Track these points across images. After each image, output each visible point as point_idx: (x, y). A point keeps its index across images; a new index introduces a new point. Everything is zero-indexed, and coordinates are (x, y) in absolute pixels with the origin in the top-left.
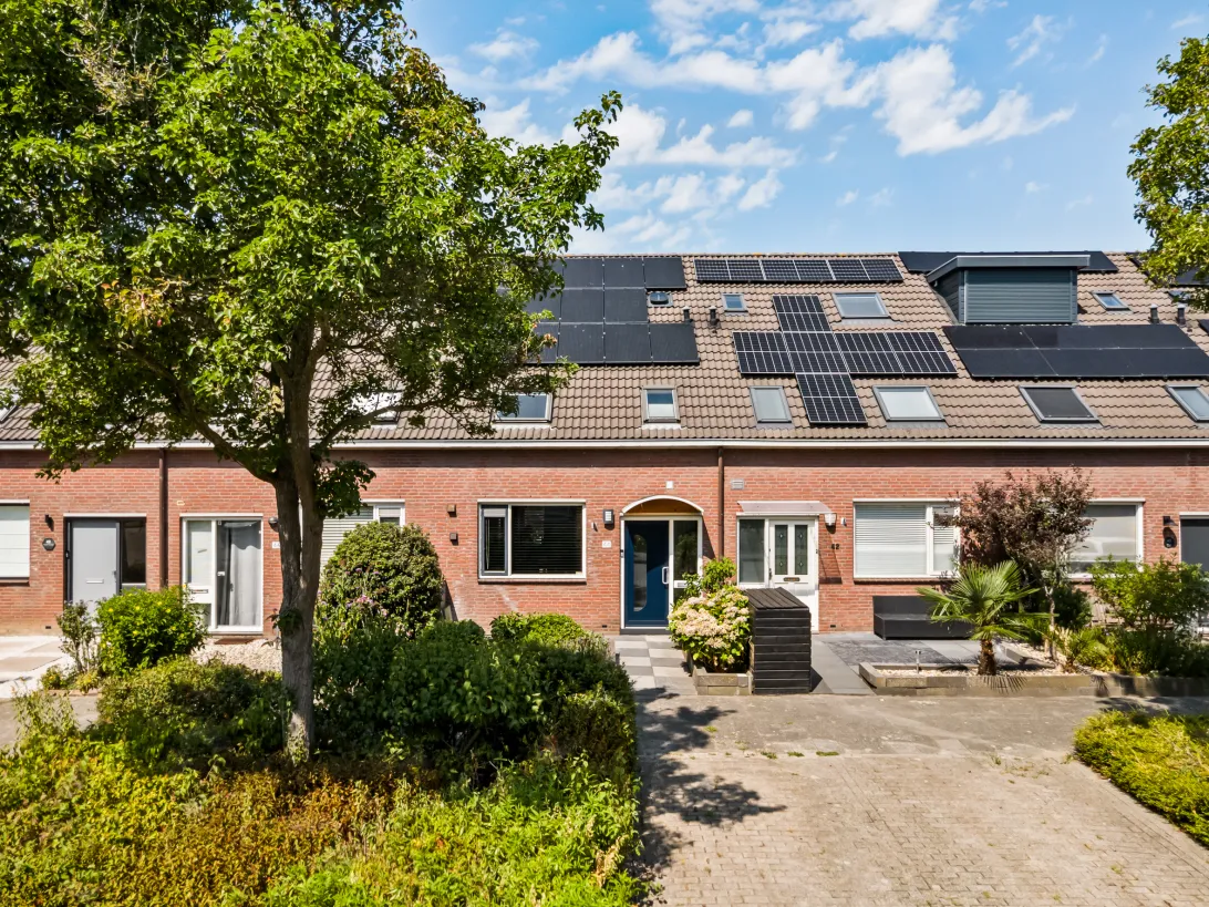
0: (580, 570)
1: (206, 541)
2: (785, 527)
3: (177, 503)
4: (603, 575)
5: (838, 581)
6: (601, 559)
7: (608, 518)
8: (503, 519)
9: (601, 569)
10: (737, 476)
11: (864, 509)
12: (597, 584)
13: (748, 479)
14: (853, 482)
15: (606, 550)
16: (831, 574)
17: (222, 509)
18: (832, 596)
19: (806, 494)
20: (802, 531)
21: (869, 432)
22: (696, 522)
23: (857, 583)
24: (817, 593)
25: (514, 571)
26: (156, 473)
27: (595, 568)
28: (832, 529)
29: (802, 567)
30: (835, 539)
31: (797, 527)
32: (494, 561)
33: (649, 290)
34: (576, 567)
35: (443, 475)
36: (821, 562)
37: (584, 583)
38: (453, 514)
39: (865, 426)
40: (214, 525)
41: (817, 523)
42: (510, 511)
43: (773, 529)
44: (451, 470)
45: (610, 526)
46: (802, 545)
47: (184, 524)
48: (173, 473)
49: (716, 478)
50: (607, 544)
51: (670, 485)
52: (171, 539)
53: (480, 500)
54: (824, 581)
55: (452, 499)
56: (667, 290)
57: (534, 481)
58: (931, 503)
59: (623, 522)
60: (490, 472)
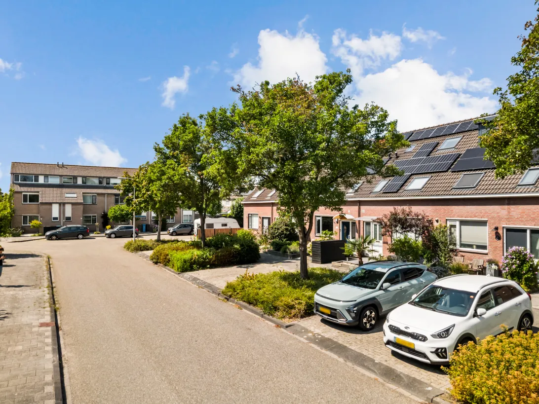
7: (336, 220)
13: (366, 210)
19: (379, 215)
21: (395, 195)
22: (355, 222)
24: (382, 247)
29: (380, 238)
32: (319, 231)
39: (396, 192)
42: (321, 218)
43: (373, 226)
45: (337, 223)
46: (380, 230)
49: (358, 210)
50: (337, 228)
51: (349, 211)
53: (315, 215)
54: (384, 243)
57: (324, 210)
59: (341, 222)
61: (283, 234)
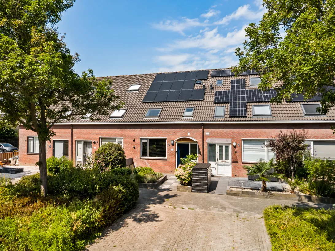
0: (166, 156)
1: (81, 146)
2: (222, 146)
3: (74, 137)
4: (171, 158)
5: (237, 162)
6: (171, 154)
7: (172, 142)
8: (146, 142)
9: (171, 156)
10: (207, 132)
11: (245, 141)
12: (169, 160)
13: (211, 133)
14: (241, 133)
15: (172, 151)
16: (235, 160)
17: (84, 139)
18: (235, 167)
19: (227, 137)
20: (227, 147)
21: (247, 119)
22: (196, 144)
23: (243, 163)
24: (231, 165)
25: (149, 156)
26: (70, 130)
27: (169, 156)
28: (235, 147)
29: (227, 158)
30: (236, 150)
31: (225, 146)
32: (144, 153)
33: (197, 80)
34: (165, 156)
35: (132, 131)
36: (232, 157)
37: (166, 160)
38: (134, 141)
39: (246, 117)
40: (82, 142)
41: (231, 145)
42: (148, 140)
43: (218, 147)
44: (134, 129)
45: (173, 145)
46: (227, 151)
47: (76, 142)
48: (74, 130)
49: (201, 132)
50: (172, 150)
51: (189, 134)
52: (74, 146)
53: (141, 137)
54: (233, 162)
55: (134, 137)
56: (202, 80)
57: (154, 132)
58: (267, 140)
59: (177, 144)
60: (143, 130)
61: (117, 160)
